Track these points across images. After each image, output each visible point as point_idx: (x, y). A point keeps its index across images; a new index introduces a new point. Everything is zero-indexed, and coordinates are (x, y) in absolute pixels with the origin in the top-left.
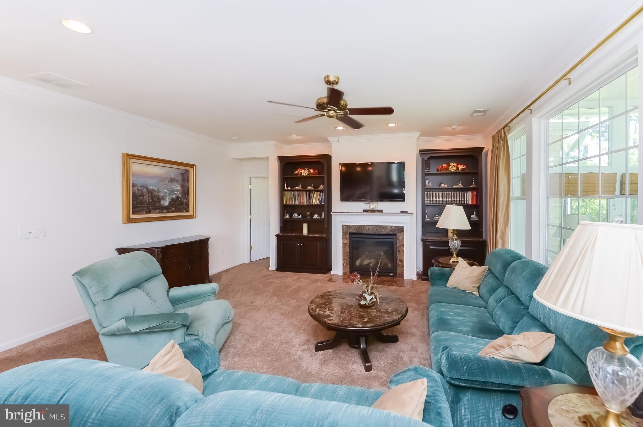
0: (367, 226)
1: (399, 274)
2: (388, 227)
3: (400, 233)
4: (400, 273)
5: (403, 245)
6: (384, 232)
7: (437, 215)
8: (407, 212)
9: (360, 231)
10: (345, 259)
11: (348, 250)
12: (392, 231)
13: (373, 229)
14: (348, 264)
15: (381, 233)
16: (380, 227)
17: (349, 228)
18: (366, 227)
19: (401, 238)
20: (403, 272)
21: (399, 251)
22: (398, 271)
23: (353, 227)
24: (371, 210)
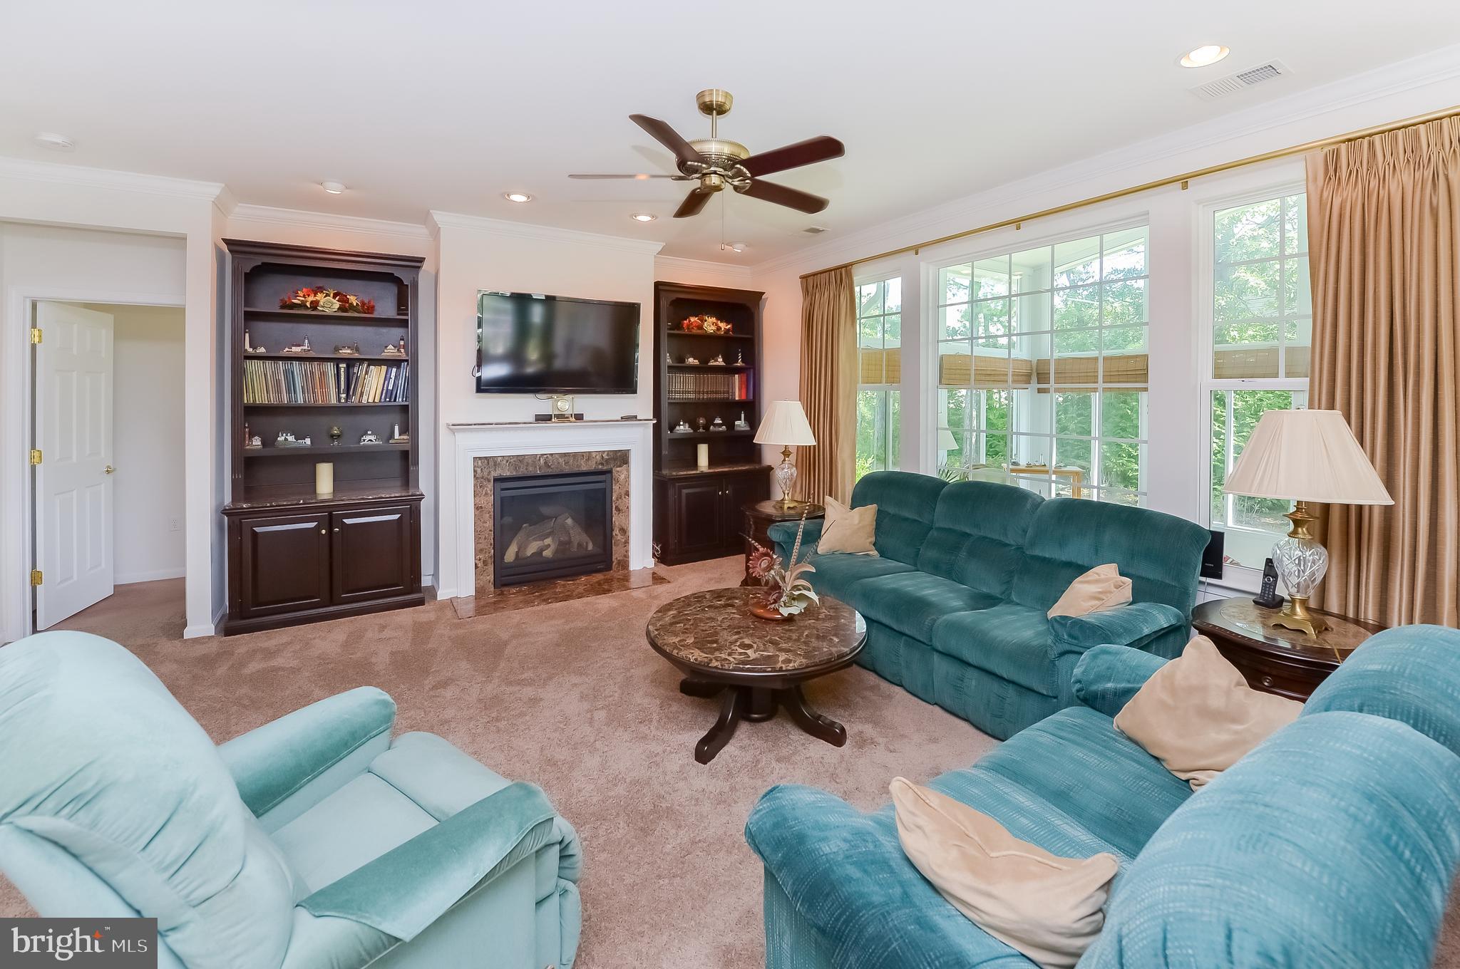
0: (542, 455)
1: (619, 562)
2: (594, 455)
3: (620, 466)
4: (621, 558)
5: (627, 494)
6: (584, 468)
7: (682, 423)
8: (636, 417)
9: (522, 471)
10: (481, 550)
11: (490, 524)
12: (602, 464)
13: (559, 463)
14: (490, 561)
15: (576, 470)
16: (575, 455)
17: (491, 463)
18: (540, 460)
19: (623, 477)
20: (626, 556)
21: (618, 509)
22: (616, 556)
23: (505, 462)
24: (558, 416)
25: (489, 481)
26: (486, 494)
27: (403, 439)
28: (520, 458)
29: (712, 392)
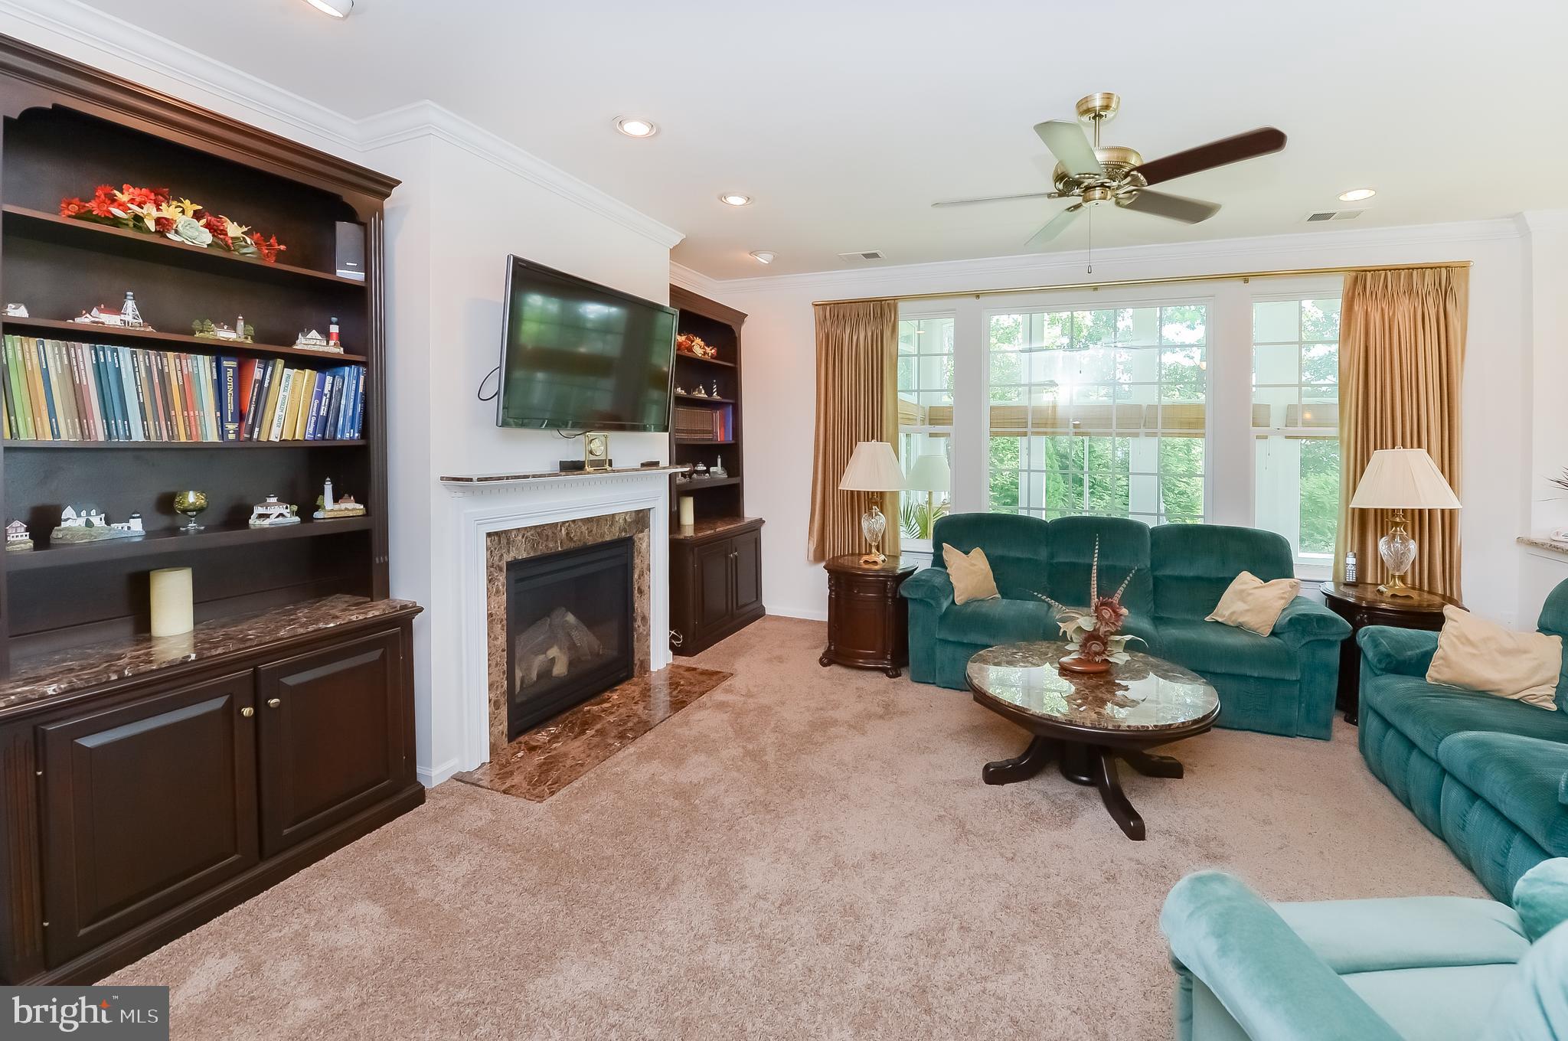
0: (564, 523)
1: (641, 664)
2: (617, 518)
3: (642, 531)
4: (643, 658)
5: (648, 569)
6: (608, 538)
8: (658, 463)
9: (541, 550)
11: (502, 639)
12: (625, 530)
13: (581, 533)
14: (503, 700)
15: (600, 540)
16: (599, 519)
17: (506, 541)
19: (644, 545)
20: (647, 653)
21: (640, 591)
22: (639, 655)
23: (520, 538)
24: (593, 463)
25: (501, 570)
26: (498, 591)
27: (346, 509)
28: (540, 530)
29: (688, 432)
